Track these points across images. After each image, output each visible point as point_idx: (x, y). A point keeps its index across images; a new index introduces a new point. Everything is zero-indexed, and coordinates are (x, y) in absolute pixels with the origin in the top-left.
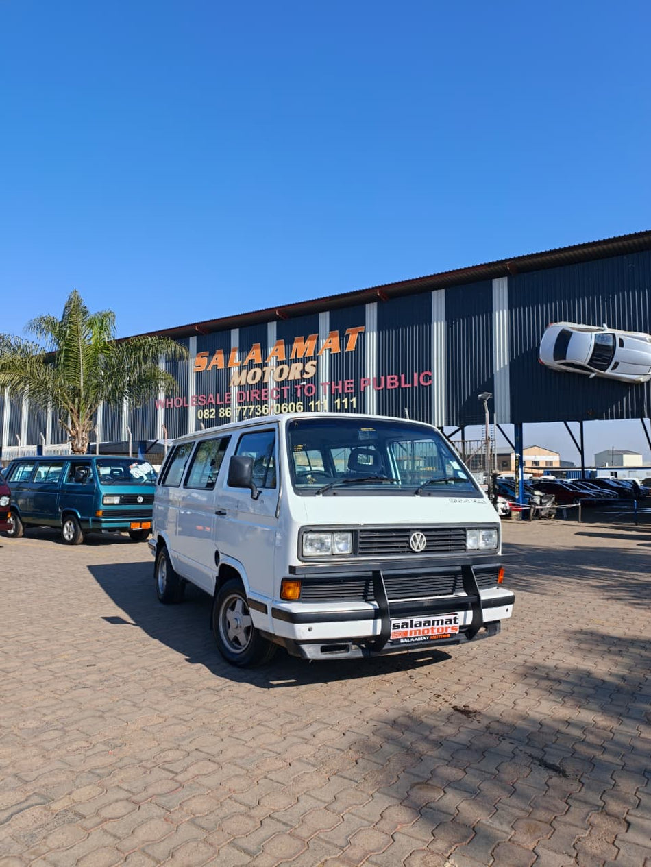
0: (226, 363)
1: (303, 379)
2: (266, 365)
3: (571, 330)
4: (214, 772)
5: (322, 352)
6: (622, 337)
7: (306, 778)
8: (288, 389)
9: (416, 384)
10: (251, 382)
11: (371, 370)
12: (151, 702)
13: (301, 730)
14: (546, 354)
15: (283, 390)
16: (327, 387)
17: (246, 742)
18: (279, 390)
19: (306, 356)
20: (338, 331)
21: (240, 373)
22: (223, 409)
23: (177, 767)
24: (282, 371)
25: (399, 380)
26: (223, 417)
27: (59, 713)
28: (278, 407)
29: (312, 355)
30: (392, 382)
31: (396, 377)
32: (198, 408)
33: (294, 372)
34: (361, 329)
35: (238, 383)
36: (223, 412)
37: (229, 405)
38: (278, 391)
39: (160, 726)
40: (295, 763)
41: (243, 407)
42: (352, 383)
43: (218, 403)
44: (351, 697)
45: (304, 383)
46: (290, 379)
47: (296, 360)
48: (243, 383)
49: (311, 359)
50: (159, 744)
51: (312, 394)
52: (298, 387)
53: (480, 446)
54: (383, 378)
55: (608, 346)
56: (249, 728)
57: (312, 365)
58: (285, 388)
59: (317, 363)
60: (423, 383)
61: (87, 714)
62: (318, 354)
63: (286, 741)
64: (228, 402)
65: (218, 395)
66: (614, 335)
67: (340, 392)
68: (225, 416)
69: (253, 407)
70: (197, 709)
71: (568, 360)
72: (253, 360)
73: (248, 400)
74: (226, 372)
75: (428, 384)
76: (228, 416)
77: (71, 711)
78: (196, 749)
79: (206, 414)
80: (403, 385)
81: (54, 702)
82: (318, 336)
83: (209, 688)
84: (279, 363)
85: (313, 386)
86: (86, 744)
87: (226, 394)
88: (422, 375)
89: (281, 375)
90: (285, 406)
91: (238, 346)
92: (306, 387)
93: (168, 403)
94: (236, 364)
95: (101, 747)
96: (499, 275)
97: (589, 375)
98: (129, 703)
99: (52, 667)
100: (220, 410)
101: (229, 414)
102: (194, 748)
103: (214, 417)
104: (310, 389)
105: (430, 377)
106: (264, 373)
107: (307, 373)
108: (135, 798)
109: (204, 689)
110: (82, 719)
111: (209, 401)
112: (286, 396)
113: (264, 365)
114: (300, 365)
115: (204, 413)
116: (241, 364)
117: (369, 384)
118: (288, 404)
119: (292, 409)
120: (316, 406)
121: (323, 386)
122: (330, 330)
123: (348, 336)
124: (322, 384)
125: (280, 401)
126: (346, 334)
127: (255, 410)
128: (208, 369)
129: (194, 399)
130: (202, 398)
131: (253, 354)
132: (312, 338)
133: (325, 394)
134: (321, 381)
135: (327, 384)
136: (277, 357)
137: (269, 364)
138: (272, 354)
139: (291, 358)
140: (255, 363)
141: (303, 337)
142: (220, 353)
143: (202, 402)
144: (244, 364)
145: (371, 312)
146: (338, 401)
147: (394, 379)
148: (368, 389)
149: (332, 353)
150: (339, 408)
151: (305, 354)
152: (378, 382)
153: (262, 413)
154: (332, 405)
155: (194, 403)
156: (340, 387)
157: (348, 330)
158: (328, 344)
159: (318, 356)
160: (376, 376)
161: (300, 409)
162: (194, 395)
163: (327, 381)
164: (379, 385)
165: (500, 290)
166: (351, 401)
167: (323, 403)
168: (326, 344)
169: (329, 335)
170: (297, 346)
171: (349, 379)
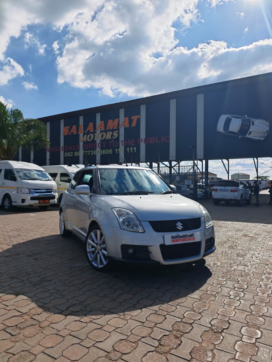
0: (77, 131)
1: (112, 139)
2: (96, 132)
3: (232, 118)
5: (121, 126)
6: (253, 121)
9: (162, 141)
10: (88, 140)
11: (143, 136)
14: (220, 127)
16: (123, 142)
18: (101, 144)
19: (114, 129)
20: (128, 117)
21: (84, 136)
22: (76, 152)
24: (103, 135)
25: (155, 140)
28: (101, 151)
29: (116, 128)
31: (154, 138)
32: (65, 152)
33: (108, 136)
34: (137, 117)
35: (83, 140)
36: (76, 154)
37: (79, 151)
41: (85, 151)
42: (134, 141)
43: (74, 149)
45: (113, 141)
46: (106, 139)
47: (109, 131)
48: (85, 141)
49: (115, 130)
51: (116, 146)
52: (110, 142)
53: (190, 168)
55: (247, 125)
57: (117, 133)
58: (104, 143)
59: (119, 132)
60: (165, 141)
62: (119, 128)
64: (78, 149)
65: (74, 146)
66: (250, 120)
67: (129, 145)
68: (77, 155)
69: (90, 151)
71: (230, 130)
72: (89, 131)
73: (87, 148)
74: (78, 135)
75: (168, 141)
79: (68, 154)
80: (157, 142)
82: (119, 120)
85: (115, 142)
87: (77, 145)
88: (166, 137)
89: (102, 137)
90: (104, 151)
91: (83, 124)
93: (51, 150)
94: (82, 132)
96: (200, 93)
97: (239, 137)
100: (75, 153)
101: (79, 154)
103: (72, 156)
104: (115, 144)
105: (169, 139)
106: (94, 136)
107: (114, 136)
111: (70, 149)
112: (104, 146)
113: (94, 133)
114: (111, 133)
115: (67, 154)
116: (84, 132)
117: (142, 141)
118: (106, 150)
119: (107, 153)
120: (118, 151)
121: (121, 142)
122: (125, 117)
123: (133, 119)
124: (121, 141)
125: (102, 149)
126: (132, 118)
127: (91, 153)
128: (69, 134)
129: (63, 147)
130: (67, 147)
131: (90, 127)
132: (116, 120)
133: (122, 145)
134: (120, 140)
135: (123, 141)
136: (100, 129)
137: (97, 132)
138: (98, 128)
139: (107, 129)
140: (91, 131)
141: (112, 120)
142: (74, 127)
143: (67, 149)
144: (85, 132)
145: (143, 109)
146: (128, 149)
147: (153, 139)
148: (141, 143)
149: (125, 127)
150: (128, 152)
151: (113, 128)
152: (146, 140)
153: (94, 154)
154: (125, 151)
155: (63, 149)
156: (129, 143)
157: (132, 117)
158: (124, 123)
159: (119, 129)
160: (145, 138)
161: (111, 152)
162: (63, 145)
163: (123, 139)
164: (146, 142)
165: (200, 100)
166: (134, 149)
167: (122, 150)
168: (122, 123)
169: (124, 119)
170: (109, 124)
171: (132, 139)
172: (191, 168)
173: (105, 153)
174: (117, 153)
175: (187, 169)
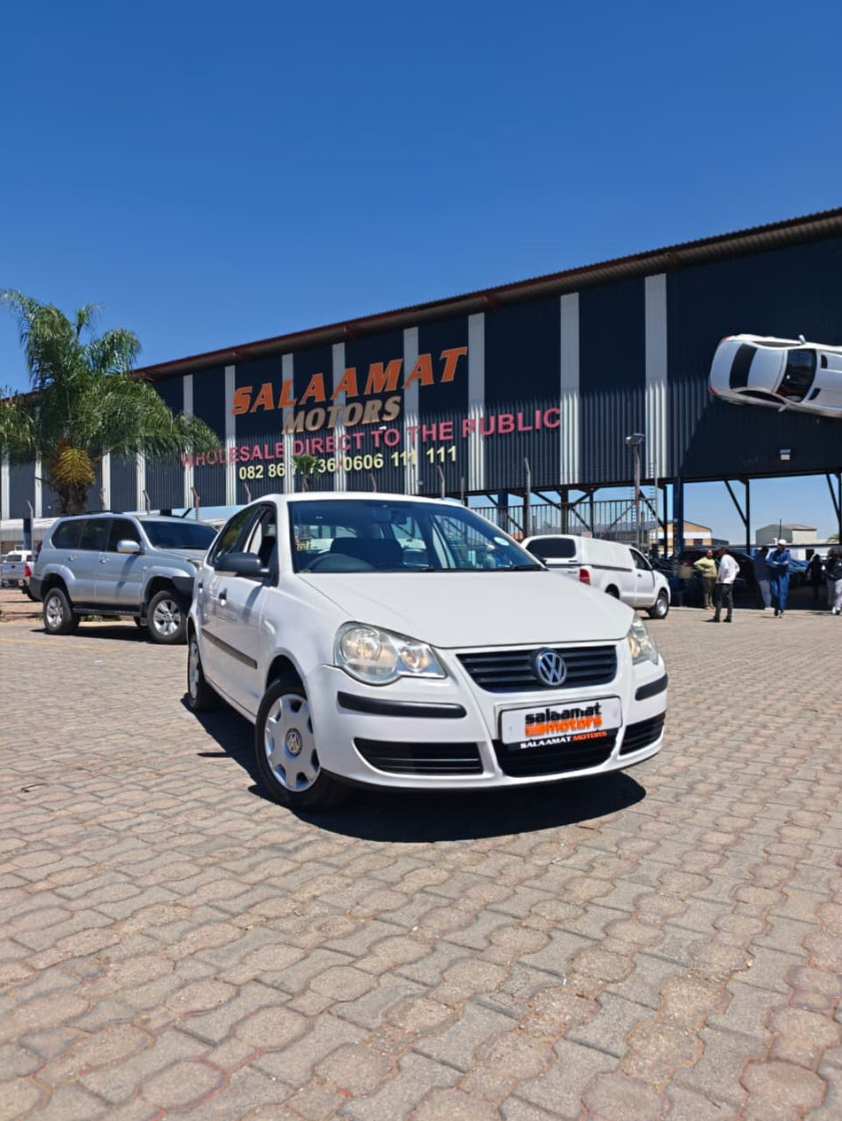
0: (276, 401)
1: (382, 423)
2: (331, 403)
3: (755, 346)
4: (299, 1038)
5: (408, 383)
6: (824, 354)
7: (504, 1048)
8: (362, 437)
9: (538, 426)
10: (310, 427)
11: (477, 407)
12: (164, 875)
13: (461, 928)
14: (720, 378)
15: (355, 438)
16: (417, 431)
17: (357, 958)
19: (386, 390)
20: (429, 355)
21: (295, 415)
22: (273, 465)
23: (214, 1027)
24: (353, 412)
25: (515, 422)
26: (274, 475)
29: (395, 389)
30: (505, 423)
31: (511, 417)
32: (239, 464)
33: (370, 414)
34: (460, 351)
35: (293, 429)
36: (273, 470)
37: (281, 460)
38: (348, 442)
39: (181, 926)
40: (468, 1009)
42: (450, 427)
43: (267, 457)
45: (385, 428)
46: (364, 422)
47: (373, 396)
48: (300, 430)
49: (392, 394)
51: (396, 443)
52: (376, 433)
54: (492, 419)
55: (805, 368)
56: (357, 927)
57: (395, 402)
58: (358, 435)
59: (402, 400)
60: (548, 424)
62: (402, 388)
63: (438, 955)
64: (280, 456)
65: (266, 447)
66: (813, 351)
67: (434, 438)
68: (277, 474)
71: (750, 388)
72: (311, 399)
73: (308, 452)
74: (278, 413)
75: (555, 425)
76: (280, 475)
78: (255, 980)
79: (250, 472)
80: (521, 428)
82: (403, 363)
83: (273, 847)
85: (396, 431)
86: (21, 972)
87: (277, 445)
88: (550, 411)
89: (351, 418)
90: (358, 460)
91: (292, 378)
92: (387, 433)
93: (197, 460)
94: (291, 403)
95: (55, 978)
96: (654, 271)
97: (778, 408)
98: (123, 878)
100: (270, 468)
101: (281, 472)
102: (250, 975)
103: (262, 476)
104: (392, 436)
105: (558, 417)
106: (328, 415)
107: (389, 414)
109: (264, 847)
110: (26, 913)
111: (254, 455)
112: (359, 446)
113: (327, 404)
114: (378, 403)
115: (247, 472)
116: (297, 402)
117: (473, 427)
118: (363, 457)
119: (368, 464)
120: (401, 460)
121: (410, 431)
122: (420, 353)
123: (445, 359)
124: (408, 429)
125: (351, 453)
126: (441, 358)
127: (318, 466)
128: (252, 411)
129: (234, 451)
130: (245, 450)
131: (313, 388)
132: (394, 364)
133: (413, 442)
134: (407, 424)
135: (414, 427)
136: (346, 392)
137: (335, 403)
138: (340, 387)
139: (365, 393)
140: (316, 401)
141: (382, 364)
142: (267, 389)
143: (245, 456)
144: (301, 403)
145: (476, 327)
146: (431, 452)
147: (508, 419)
148: (471, 432)
149: (422, 384)
150: (432, 461)
151: (384, 389)
152: (486, 424)
153: (327, 469)
154: (423, 457)
155: (234, 458)
156: (434, 432)
157: (444, 352)
158: (417, 372)
159: (403, 390)
160: (482, 416)
161: (379, 463)
162: (234, 446)
163: (416, 424)
164: (488, 428)
165: (656, 291)
166: (449, 451)
167: (411, 455)
168: (413, 374)
169: (417, 360)
170: (373, 376)
171: (446, 421)
173: (361, 467)
174: (397, 464)
175: (613, 511)
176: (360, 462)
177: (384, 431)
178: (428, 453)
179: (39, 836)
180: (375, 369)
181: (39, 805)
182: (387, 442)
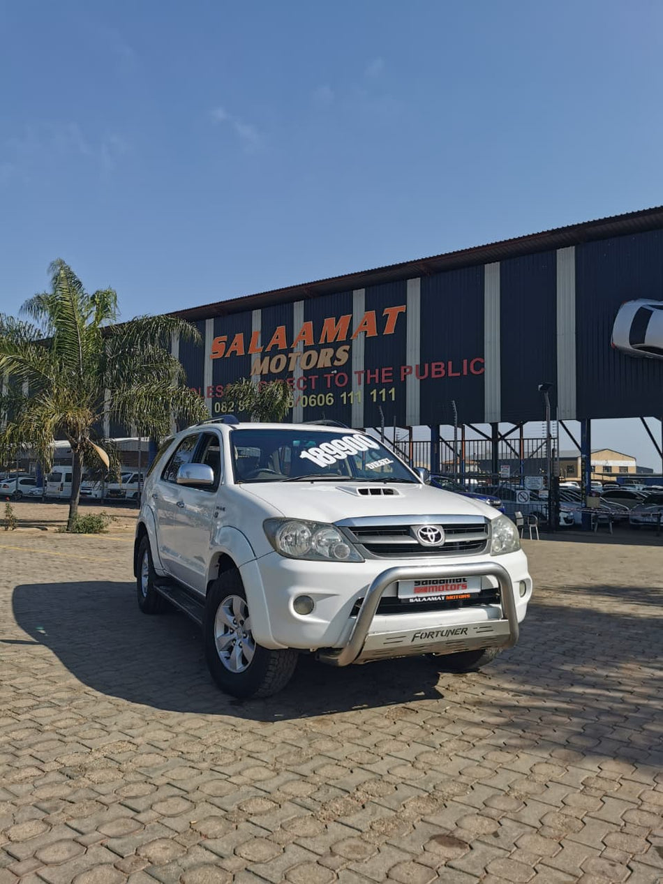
0: (247, 348)
1: (334, 367)
2: (292, 351)
3: (652, 308)
4: (186, 812)
5: (356, 334)
7: (298, 823)
8: (316, 378)
9: (465, 373)
10: (273, 370)
11: (413, 357)
12: (123, 725)
14: (621, 335)
15: (311, 379)
16: (363, 375)
17: (230, 776)
18: (306, 379)
20: (374, 311)
21: (262, 359)
23: (140, 804)
24: (310, 357)
25: (446, 369)
26: (239, 408)
27: (14, 735)
28: (304, 399)
29: (345, 339)
30: (437, 370)
31: (443, 365)
32: (215, 400)
33: (324, 360)
34: (401, 309)
35: (260, 371)
38: (304, 381)
40: (286, 804)
42: (389, 371)
44: (365, 727)
45: (335, 372)
46: (318, 367)
47: (326, 345)
48: (265, 372)
49: (342, 343)
50: (124, 776)
51: (344, 384)
52: (329, 376)
53: (539, 444)
54: (427, 365)
56: (236, 760)
57: (344, 351)
58: (313, 378)
59: (351, 349)
60: (474, 371)
61: (45, 736)
62: (351, 338)
63: (280, 777)
67: (377, 382)
70: (177, 736)
71: (647, 343)
72: (276, 346)
74: (248, 358)
75: (481, 372)
77: (27, 733)
78: (168, 784)
79: (223, 406)
80: (450, 374)
81: (10, 721)
82: (352, 318)
84: (306, 349)
85: (345, 375)
86: (36, 772)
88: (475, 360)
89: (308, 363)
90: (313, 398)
91: (260, 329)
92: (338, 375)
94: (258, 350)
95: (55, 777)
96: (565, 245)
98: (98, 726)
99: (17, 682)
103: (232, 411)
104: (342, 379)
105: (482, 365)
106: (289, 360)
107: (339, 360)
108: (82, 839)
110: (39, 742)
112: (313, 388)
113: (288, 351)
114: (330, 351)
115: (221, 406)
116: (264, 349)
117: (411, 372)
118: (317, 396)
119: (321, 402)
120: (349, 399)
121: (357, 375)
122: (367, 309)
123: (387, 316)
124: (356, 373)
125: (307, 392)
126: (384, 315)
128: (226, 356)
129: (211, 389)
130: (220, 388)
131: (277, 337)
132: (345, 319)
133: (360, 384)
134: (354, 369)
135: (362, 372)
136: (304, 342)
137: (295, 350)
138: (299, 338)
139: (320, 343)
140: (279, 349)
141: (334, 318)
142: (239, 337)
143: (219, 394)
144: (266, 350)
145: (414, 289)
146: (374, 392)
147: (440, 366)
148: (409, 377)
149: (367, 336)
150: (375, 400)
151: (336, 339)
152: (421, 370)
154: (367, 397)
155: (211, 394)
156: (377, 376)
157: (386, 309)
158: (363, 326)
159: (351, 341)
160: (418, 363)
161: (330, 401)
162: (211, 385)
163: (362, 368)
164: (422, 373)
165: (566, 262)
166: (390, 392)
167: (357, 395)
168: (360, 326)
169: (364, 316)
170: (327, 328)
171: (386, 367)
172: (542, 444)
173: (315, 404)
174: (345, 403)
175: (530, 448)
176: (313, 400)
177: (335, 375)
178: (371, 393)
179: (47, 698)
180: (329, 322)
181: (46, 679)
182: (337, 383)
